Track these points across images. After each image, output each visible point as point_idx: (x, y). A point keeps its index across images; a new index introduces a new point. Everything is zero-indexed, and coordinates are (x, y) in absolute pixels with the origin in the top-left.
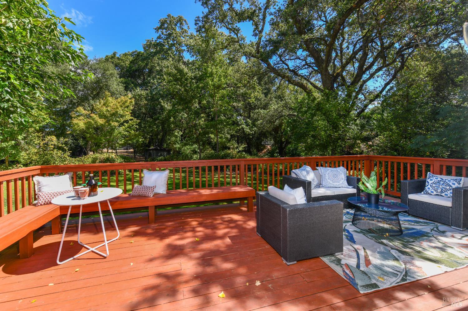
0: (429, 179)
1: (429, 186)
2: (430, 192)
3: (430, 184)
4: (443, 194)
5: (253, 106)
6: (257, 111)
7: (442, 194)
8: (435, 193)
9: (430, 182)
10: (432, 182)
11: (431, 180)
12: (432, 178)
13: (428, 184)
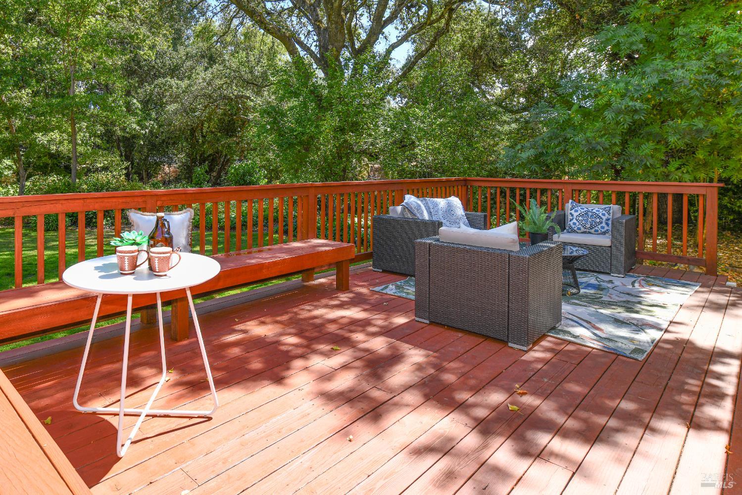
0: (573, 210)
1: (574, 221)
2: (576, 229)
3: (575, 217)
4: (593, 231)
5: (146, 68)
6: (160, 80)
7: (590, 231)
8: (583, 230)
9: (575, 214)
10: (577, 214)
11: (576, 211)
12: (576, 208)
13: (571, 218)
